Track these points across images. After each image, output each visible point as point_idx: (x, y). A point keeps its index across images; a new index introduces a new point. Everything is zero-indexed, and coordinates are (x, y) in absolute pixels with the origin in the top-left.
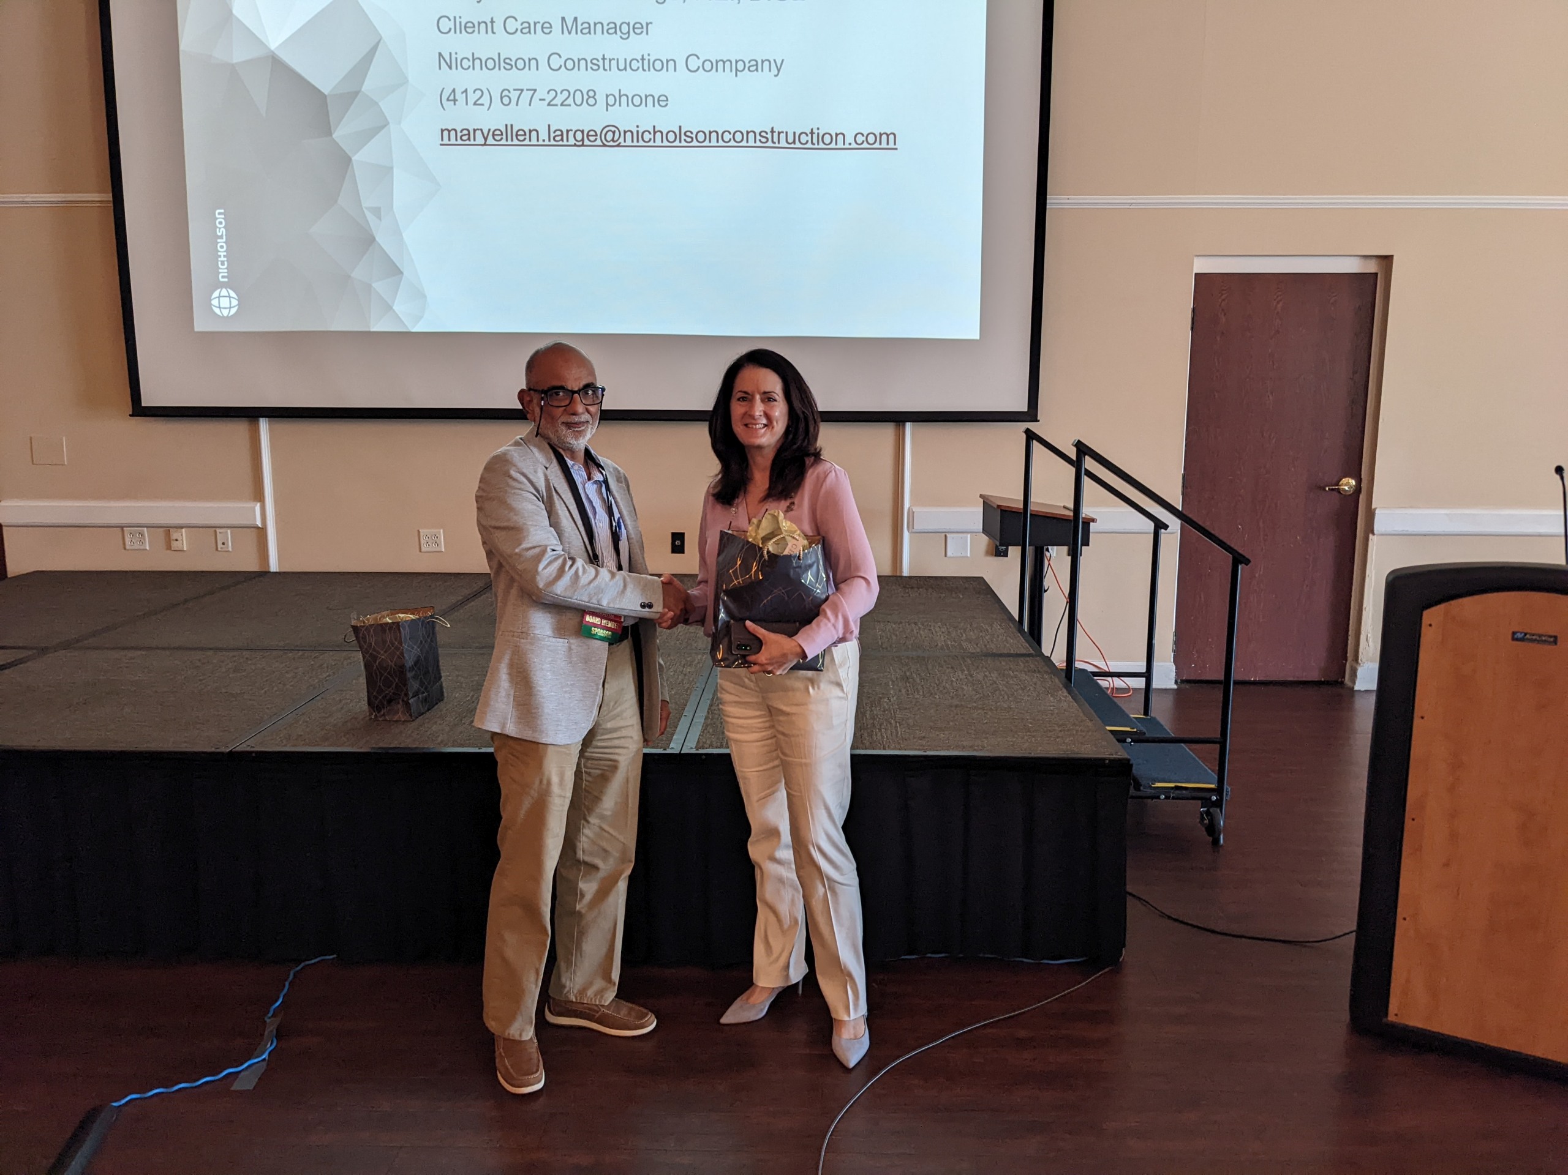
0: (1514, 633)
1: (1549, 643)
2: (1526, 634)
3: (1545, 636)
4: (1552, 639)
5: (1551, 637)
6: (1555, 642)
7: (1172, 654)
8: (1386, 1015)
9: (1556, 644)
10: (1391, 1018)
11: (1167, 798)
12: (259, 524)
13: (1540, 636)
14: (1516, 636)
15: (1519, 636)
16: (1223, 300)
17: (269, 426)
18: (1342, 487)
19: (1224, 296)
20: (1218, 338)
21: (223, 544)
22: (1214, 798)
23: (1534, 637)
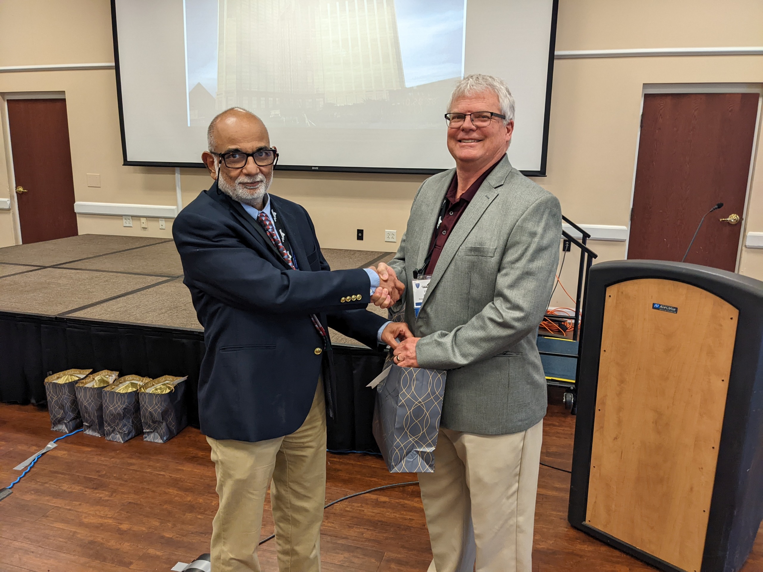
0: (654, 304)
1: (673, 312)
2: (660, 305)
3: (671, 307)
4: (674, 309)
5: (674, 308)
6: (676, 311)
8: (584, 520)
9: (676, 313)
10: (587, 522)
13: (668, 307)
14: (655, 306)
15: (657, 306)
16: (661, 109)
17: (180, 171)
18: (730, 219)
19: (662, 107)
20: (657, 131)
21: (162, 225)
22: (572, 388)
23: (665, 308)
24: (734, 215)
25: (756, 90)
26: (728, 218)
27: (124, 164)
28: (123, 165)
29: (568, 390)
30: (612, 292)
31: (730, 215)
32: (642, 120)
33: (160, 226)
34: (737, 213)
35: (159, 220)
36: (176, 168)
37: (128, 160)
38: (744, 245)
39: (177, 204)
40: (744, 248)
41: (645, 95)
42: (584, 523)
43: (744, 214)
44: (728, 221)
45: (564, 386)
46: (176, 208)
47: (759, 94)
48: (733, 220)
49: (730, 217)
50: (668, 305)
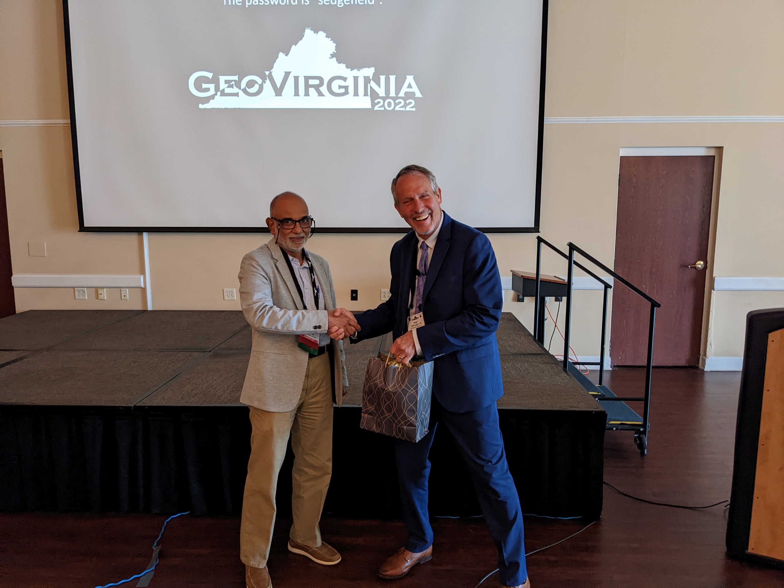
7: (609, 352)
8: (747, 549)
10: (750, 551)
11: (617, 429)
16: (635, 170)
17: (148, 236)
18: (697, 266)
19: (635, 168)
20: (632, 189)
21: (125, 296)
22: (642, 429)
24: (699, 262)
25: (712, 153)
26: (695, 265)
29: (638, 432)
30: (774, 337)
31: (696, 262)
32: (619, 180)
33: (123, 297)
34: (702, 260)
35: (121, 290)
36: (144, 233)
37: (85, 226)
38: (712, 288)
39: (142, 271)
40: (713, 291)
41: (621, 157)
42: (746, 551)
43: (708, 260)
44: (695, 268)
45: (634, 428)
46: (141, 276)
47: (714, 156)
48: (700, 266)
49: (696, 264)
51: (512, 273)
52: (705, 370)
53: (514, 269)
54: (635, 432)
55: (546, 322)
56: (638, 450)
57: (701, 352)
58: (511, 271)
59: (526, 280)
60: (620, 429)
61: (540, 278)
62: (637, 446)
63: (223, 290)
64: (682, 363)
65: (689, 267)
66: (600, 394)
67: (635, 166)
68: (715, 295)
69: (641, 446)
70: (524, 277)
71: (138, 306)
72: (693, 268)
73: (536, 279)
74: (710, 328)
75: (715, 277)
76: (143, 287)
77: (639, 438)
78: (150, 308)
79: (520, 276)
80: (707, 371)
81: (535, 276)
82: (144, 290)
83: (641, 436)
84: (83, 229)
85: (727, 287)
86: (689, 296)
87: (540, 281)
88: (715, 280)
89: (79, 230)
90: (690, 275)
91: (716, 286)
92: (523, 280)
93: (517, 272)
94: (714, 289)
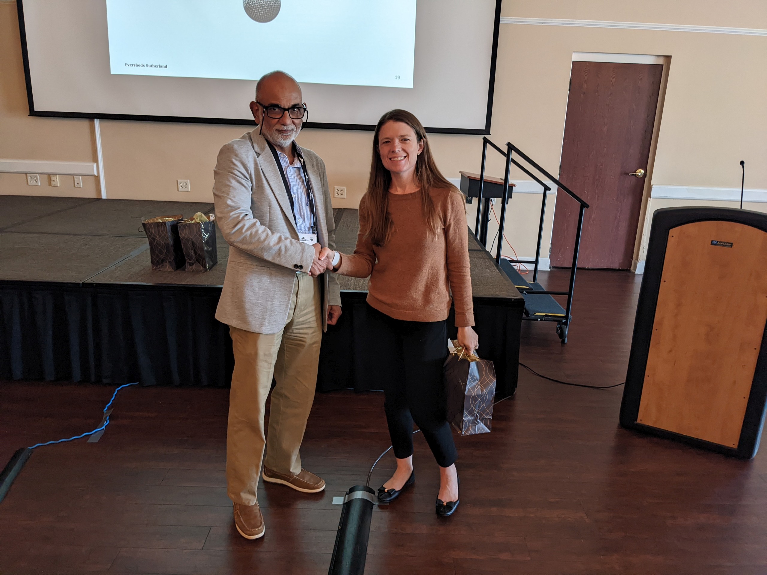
0: (712, 241)
2: (718, 242)
3: (727, 243)
4: (730, 245)
5: (730, 243)
6: (731, 246)
7: (549, 254)
8: (636, 420)
9: (732, 247)
10: (638, 421)
11: (541, 320)
12: (96, 174)
13: (725, 243)
14: (713, 243)
15: (714, 242)
16: (586, 76)
17: (100, 124)
18: (637, 174)
19: (586, 74)
20: (582, 95)
21: (78, 184)
22: (564, 321)
23: (722, 244)
24: (640, 170)
25: (661, 61)
26: (635, 173)
27: (30, 114)
28: (29, 116)
29: (560, 323)
30: (674, 233)
31: (637, 170)
32: (570, 85)
33: (76, 185)
34: (643, 169)
35: (74, 177)
36: (95, 119)
37: (35, 110)
38: (649, 195)
39: (95, 160)
40: (649, 198)
41: (573, 62)
42: (635, 422)
43: (647, 169)
44: (635, 175)
45: (557, 319)
46: (94, 164)
47: (663, 65)
48: (639, 174)
49: (637, 172)
50: (725, 241)
51: (460, 174)
52: (636, 273)
53: (462, 170)
54: (558, 323)
55: (489, 223)
56: (559, 339)
57: (634, 257)
58: (460, 172)
59: (472, 180)
60: (544, 320)
61: (484, 179)
62: (558, 336)
63: (177, 181)
64: (616, 266)
65: (630, 174)
66: (528, 287)
67: (586, 71)
68: (651, 202)
69: (562, 335)
70: (471, 178)
71: (91, 194)
72: (634, 177)
73: (480, 180)
74: (643, 234)
75: (652, 185)
76: (96, 175)
77: (560, 328)
78: (104, 196)
79: (467, 177)
80: (637, 274)
81: (479, 177)
82: (97, 178)
83: (563, 326)
84: (33, 113)
85: (663, 195)
86: (628, 202)
87: (484, 181)
88: (653, 188)
89: (29, 114)
90: (629, 182)
91: (653, 194)
92: (469, 180)
93: (465, 174)
94: (650, 198)
